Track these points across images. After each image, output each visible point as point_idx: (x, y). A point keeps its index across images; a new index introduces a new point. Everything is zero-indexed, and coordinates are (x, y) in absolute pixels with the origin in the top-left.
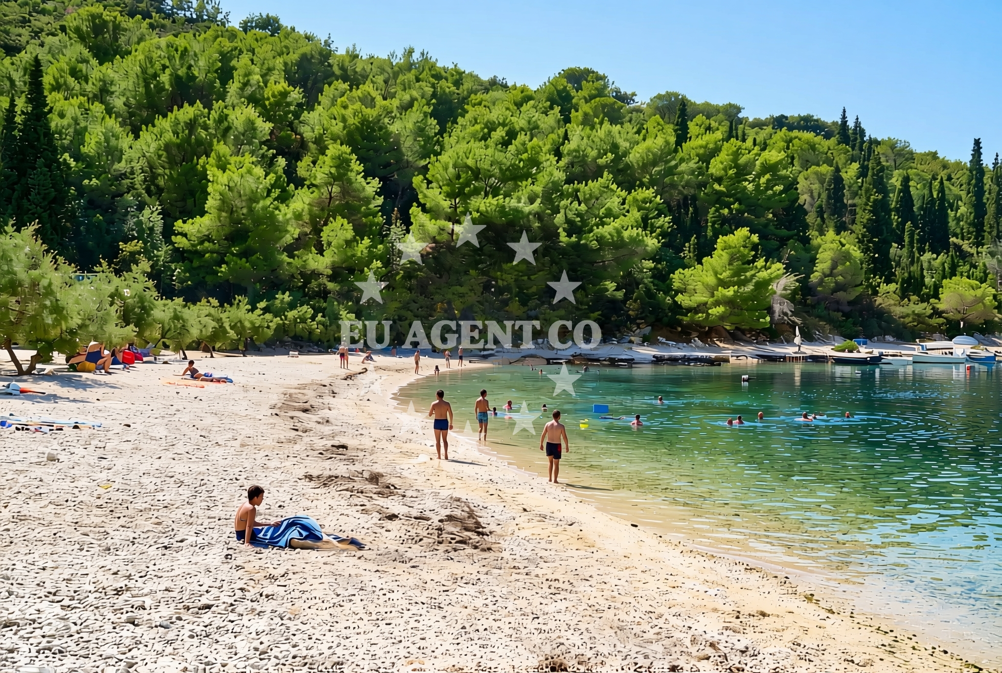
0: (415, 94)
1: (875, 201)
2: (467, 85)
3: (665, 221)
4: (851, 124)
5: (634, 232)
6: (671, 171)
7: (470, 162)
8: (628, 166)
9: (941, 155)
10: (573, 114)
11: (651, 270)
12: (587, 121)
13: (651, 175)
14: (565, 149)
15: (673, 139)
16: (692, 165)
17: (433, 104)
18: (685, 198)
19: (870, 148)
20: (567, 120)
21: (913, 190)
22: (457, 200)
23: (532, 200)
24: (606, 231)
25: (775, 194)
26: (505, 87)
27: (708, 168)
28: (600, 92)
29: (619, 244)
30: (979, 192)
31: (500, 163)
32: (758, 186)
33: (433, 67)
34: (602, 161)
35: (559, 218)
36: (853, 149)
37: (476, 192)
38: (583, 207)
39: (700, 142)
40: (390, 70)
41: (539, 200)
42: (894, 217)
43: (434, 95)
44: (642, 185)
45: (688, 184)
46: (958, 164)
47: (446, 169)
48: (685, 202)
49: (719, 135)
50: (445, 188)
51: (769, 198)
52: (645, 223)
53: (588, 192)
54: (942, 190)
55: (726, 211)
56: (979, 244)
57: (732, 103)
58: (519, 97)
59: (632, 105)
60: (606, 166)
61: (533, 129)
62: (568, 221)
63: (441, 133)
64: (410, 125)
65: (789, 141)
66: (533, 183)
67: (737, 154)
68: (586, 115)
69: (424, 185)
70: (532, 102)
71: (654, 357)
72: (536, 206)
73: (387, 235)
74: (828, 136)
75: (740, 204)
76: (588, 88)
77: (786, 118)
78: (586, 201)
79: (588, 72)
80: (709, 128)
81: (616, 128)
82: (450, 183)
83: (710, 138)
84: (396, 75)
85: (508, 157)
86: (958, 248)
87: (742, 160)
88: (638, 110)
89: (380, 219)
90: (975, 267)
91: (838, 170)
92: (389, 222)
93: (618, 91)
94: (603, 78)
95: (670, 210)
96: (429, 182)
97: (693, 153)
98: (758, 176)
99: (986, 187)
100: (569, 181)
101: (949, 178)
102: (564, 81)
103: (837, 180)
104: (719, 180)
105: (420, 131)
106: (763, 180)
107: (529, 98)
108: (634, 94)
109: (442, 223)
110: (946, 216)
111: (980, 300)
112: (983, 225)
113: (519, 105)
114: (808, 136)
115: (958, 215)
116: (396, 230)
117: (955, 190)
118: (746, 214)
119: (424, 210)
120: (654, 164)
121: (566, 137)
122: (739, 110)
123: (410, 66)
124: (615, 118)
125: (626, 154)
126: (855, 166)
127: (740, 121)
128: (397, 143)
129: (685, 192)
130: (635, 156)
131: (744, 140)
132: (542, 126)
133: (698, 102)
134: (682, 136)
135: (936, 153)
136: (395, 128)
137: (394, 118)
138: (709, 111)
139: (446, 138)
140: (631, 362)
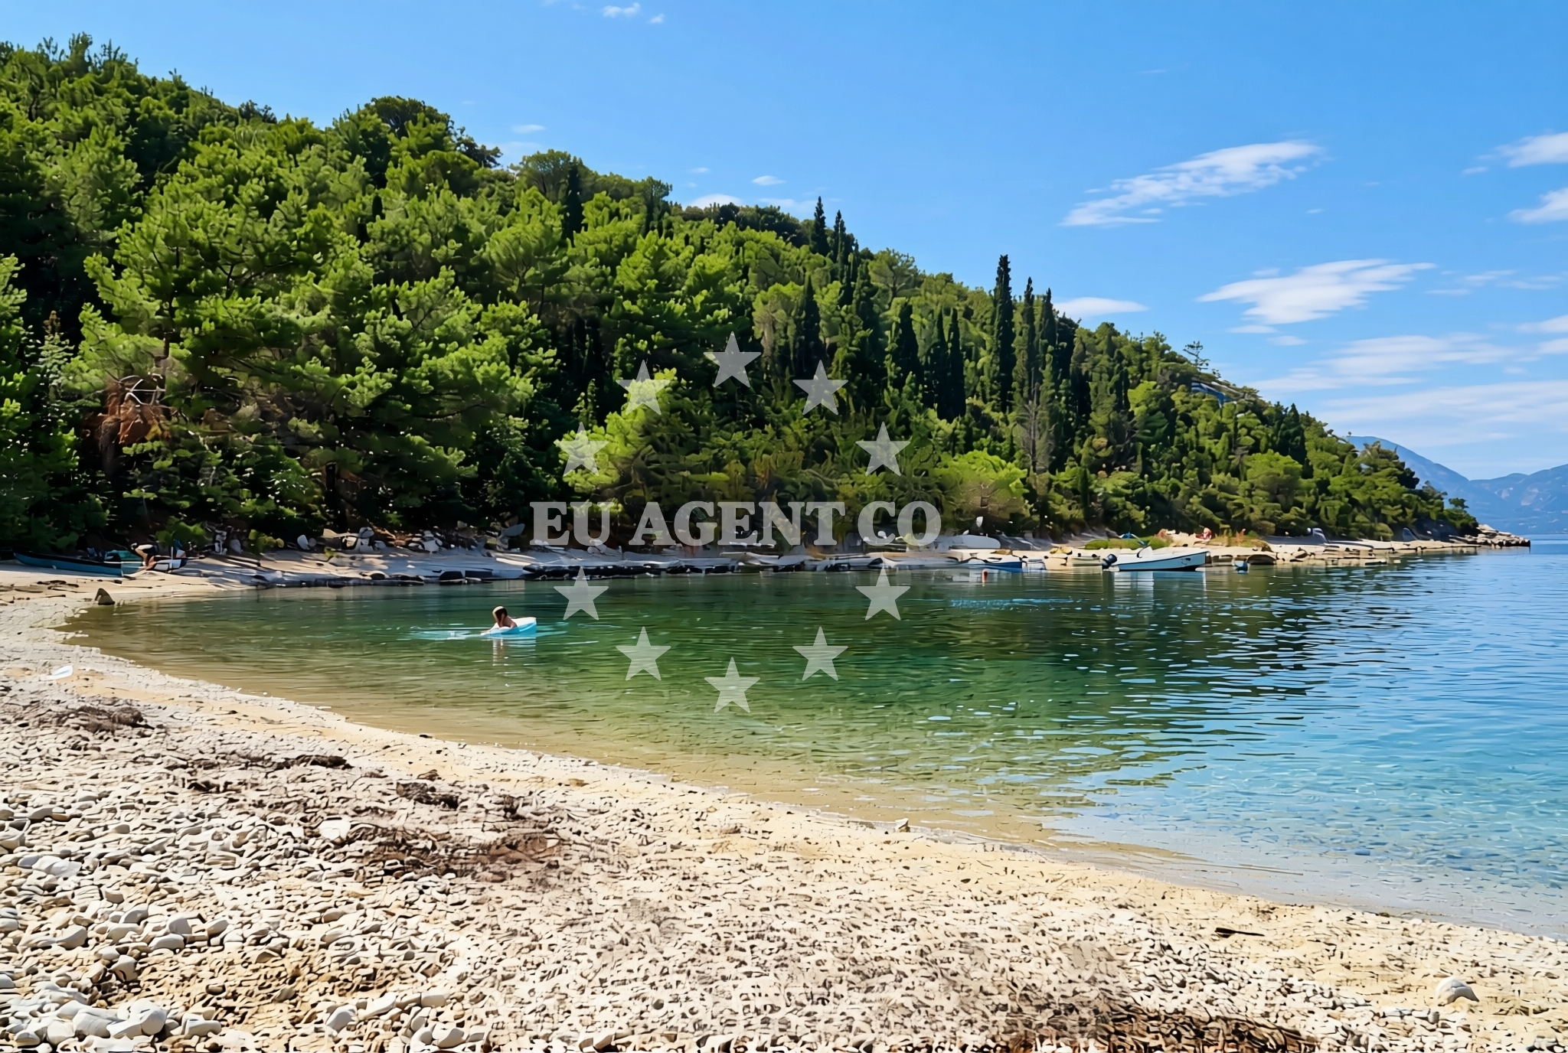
0: (91, 113)
1: (863, 339)
2: (194, 109)
3: (547, 356)
4: (830, 224)
5: (493, 369)
6: (555, 277)
7: (199, 235)
8: (485, 265)
9: (956, 280)
10: (390, 171)
11: (523, 431)
12: (414, 188)
13: (522, 281)
14: (374, 228)
15: (556, 224)
16: (589, 269)
17: (130, 135)
18: (580, 321)
19: (857, 263)
20: (381, 182)
21: (916, 327)
22: (175, 304)
23: (314, 307)
24: (445, 364)
25: (716, 322)
26: (269, 120)
27: (614, 273)
28: (438, 143)
29: (465, 385)
30: (1006, 335)
31: (255, 241)
32: (691, 307)
33: (129, 73)
34: (438, 253)
35: (363, 340)
36: (835, 261)
37: (210, 288)
38: (406, 323)
39: (601, 232)
40: (42, 71)
41: (327, 310)
42: (889, 363)
43: (132, 119)
44: (507, 297)
45: (581, 301)
46: (980, 293)
47: (152, 246)
48: (579, 327)
49: (631, 224)
50: (149, 279)
51: (710, 325)
52: (513, 356)
53: (414, 300)
54: (954, 328)
55: (642, 345)
56: (1005, 405)
57: (656, 178)
58: (295, 137)
59: (494, 170)
60: (447, 262)
61: (318, 192)
62: (379, 345)
63: (146, 185)
64: (81, 168)
65: (740, 244)
66: (316, 281)
67: (660, 255)
68: (412, 176)
69: (110, 272)
70: (316, 148)
71: (526, 568)
72: (322, 317)
73: (34, 359)
74: (797, 243)
75: (665, 335)
76: (416, 134)
77: (737, 209)
78: (412, 314)
79: (416, 106)
80: (615, 214)
81: (464, 203)
82: (161, 269)
83: (617, 230)
84: (54, 80)
85: (271, 231)
86: (976, 411)
87: (667, 266)
88: (505, 178)
89: (18, 328)
90: (1001, 440)
91: (810, 291)
92: (40, 334)
93: (470, 145)
94: (445, 119)
95: (554, 340)
96: (119, 269)
97: (591, 250)
98: (693, 291)
99: (1017, 329)
100: (379, 279)
101: (968, 314)
102: (375, 118)
103: (810, 305)
104: (632, 296)
105: (104, 179)
106: (699, 299)
107: (312, 141)
108: (496, 152)
109: (145, 340)
110: (961, 367)
111: (1004, 484)
112: (1011, 380)
113: (294, 150)
114: (769, 237)
115: (979, 366)
116: (51, 349)
117: (975, 331)
118: (675, 351)
119: (108, 314)
120: (527, 261)
121: (378, 207)
122: (665, 189)
123: (79, 66)
124: (463, 186)
125: (479, 242)
126: (837, 285)
127: (666, 208)
128: (57, 198)
129: (579, 311)
130: (494, 249)
131: (670, 235)
132: (333, 187)
133: (601, 174)
134: (574, 223)
135: (950, 276)
136: (52, 171)
137: (49, 153)
138: (619, 190)
139: (156, 196)
140: (487, 577)
